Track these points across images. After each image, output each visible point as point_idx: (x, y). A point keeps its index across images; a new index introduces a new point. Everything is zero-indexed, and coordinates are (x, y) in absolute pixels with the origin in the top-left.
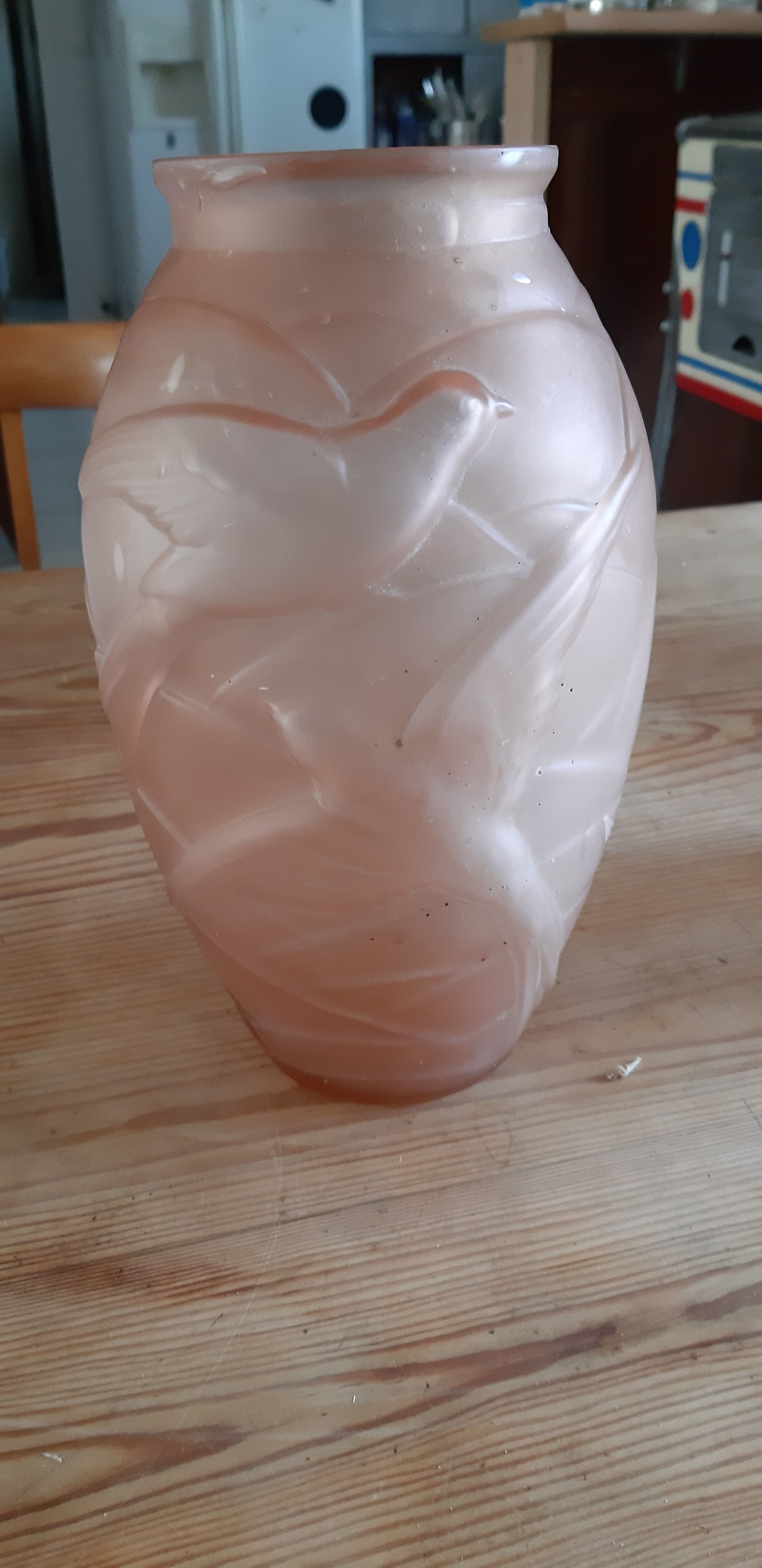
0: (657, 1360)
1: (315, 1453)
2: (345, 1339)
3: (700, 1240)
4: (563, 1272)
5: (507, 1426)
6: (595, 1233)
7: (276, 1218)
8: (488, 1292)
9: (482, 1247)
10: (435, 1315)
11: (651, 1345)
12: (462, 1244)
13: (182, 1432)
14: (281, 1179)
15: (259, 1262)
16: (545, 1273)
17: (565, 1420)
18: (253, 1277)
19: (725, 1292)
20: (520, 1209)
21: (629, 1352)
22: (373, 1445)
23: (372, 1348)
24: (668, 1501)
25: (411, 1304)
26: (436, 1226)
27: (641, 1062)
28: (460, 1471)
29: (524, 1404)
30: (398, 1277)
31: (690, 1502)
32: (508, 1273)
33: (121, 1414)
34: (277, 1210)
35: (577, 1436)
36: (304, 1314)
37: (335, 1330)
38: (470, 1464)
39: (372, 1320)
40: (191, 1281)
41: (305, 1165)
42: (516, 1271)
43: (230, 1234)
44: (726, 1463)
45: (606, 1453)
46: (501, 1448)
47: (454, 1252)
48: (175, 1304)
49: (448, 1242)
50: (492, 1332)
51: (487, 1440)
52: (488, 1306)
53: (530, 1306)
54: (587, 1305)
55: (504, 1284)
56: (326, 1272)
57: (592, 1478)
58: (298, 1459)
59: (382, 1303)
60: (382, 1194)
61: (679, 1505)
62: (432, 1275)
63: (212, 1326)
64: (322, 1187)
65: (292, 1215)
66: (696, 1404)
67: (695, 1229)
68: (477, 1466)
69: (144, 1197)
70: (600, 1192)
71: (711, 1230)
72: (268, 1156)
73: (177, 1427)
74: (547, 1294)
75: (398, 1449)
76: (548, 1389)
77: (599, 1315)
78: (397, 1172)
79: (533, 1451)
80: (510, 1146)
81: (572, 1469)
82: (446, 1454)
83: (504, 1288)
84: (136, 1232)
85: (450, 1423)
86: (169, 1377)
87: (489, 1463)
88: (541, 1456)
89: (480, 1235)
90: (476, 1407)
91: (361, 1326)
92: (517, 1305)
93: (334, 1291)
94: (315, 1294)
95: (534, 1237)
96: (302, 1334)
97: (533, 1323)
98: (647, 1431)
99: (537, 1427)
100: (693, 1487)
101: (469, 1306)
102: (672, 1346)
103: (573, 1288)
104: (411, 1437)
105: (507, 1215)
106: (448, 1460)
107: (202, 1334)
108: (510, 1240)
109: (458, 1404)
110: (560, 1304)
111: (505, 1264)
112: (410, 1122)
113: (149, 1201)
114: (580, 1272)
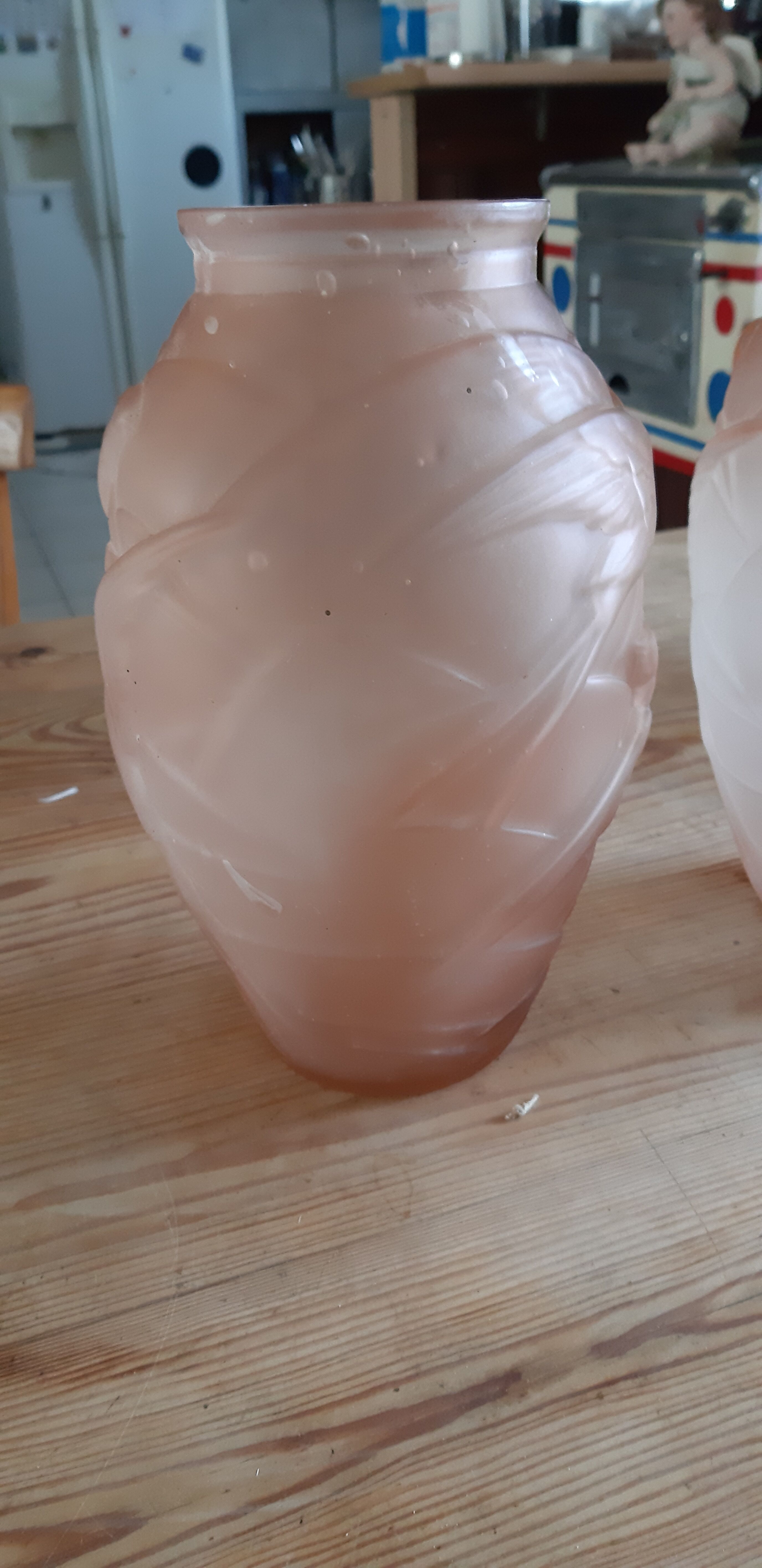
0: (562, 1404)
1: (218, 1532)
2: (248, 1411)
3: (603, 1276)
4: (468, 1321)
5: (415, 1486)
6: (498, 1278)
7: (173, 1291)
8: (392, 1349)
9: (385, 1302)
10: (337, 1378)
11: (557, 1388)
12: (365, 1301)
13: (80, 1522)
14: (177, 1250)
15: (156, 1339)
16: (449, 1323)
17: (473, 1474)
18: (151, 1354)
19: (629, 1327)
20: (423, 1260)
21: (535, 1397)
22: (278, 1519)
23: (275, 1417)
24: (579, 1547)
25: (314, 1368)
26: (337, 1285)
27: (538, 1100)
28: (368, 1537)
29: (431, 1462)
30: (300, 1341)
31: (602, 1546)
32: (412, 1327)
33: (15, 1509)
34: (174, 1282)
35: (485, 1489)
36: (204, 1389)
37: (237, 1402)
38: (378, 1528)
39: (273, 1389)
40: (86, 1364)
41: (202, 1234)
42: (420, 1324)
43: (124, 1312)
44: (635, 1503)
45: (515, 1504)
46: (408, 1509)
47: (356, 1311)
48: (69, 1390)
49: (350, 1300)
50: (397, 1390)
51: (394, 1503)
52: (392, 1364)
53: (433, 1361)
54: (492, 1353)
55: (408, 1339)
56: (226, 1343)
57: (502, 1531)
58: (202, 1539)
59: (284, 1370)
60: (282, 1258)
61: (591, 1550)
62: (335, 1336)
63: (109, 1409)
64: (219, 1255)
65: (189, 1287)
66: (603, 1445)
67: (597, 1265)
68: (385, 1530)
69: (34, 1281)
70: (502, 1236)
71: (614, 1265)
72: (162, 1228)
73: (76, 1517)
74: (451, 1345)
75: (304, 1520)
76: (454, 1444)
77: (505, 1362)
78: (296, 1233)
79: (443, 1508)
80: (410, 1196)
81: (482, 1524)
82: (352, 1521)
83: (408, 1344)
84: (27, 1318)
85: (357, 1488)
86: (66, 1466)
87: (398, 1525)
88: (450, 1512)
89: (383, 1290)
90: (383, 1469)
91: (263, 1396)
92: (421, 1360)
93: (233, 1362)
94: (216, 1367)
95: (437, 1287)
96: (202, 1410)
97: (438, 1377)
98: (556, 1477)
99: (445, 1484)
100: (604, 1530)
101: (373, 1365)
102: (579, 1388)
103: (477, 1337)
104: (316, 1507)
105: (409, 1267)
106: (355, 1527)
107: (99, 1418)
108: (412, 1294)
109: (364, 1468)
110: (465, 1355)
111: (408, 1318)
112: (308, 1181)
113: (39, 1284)
114: (484, 1319)
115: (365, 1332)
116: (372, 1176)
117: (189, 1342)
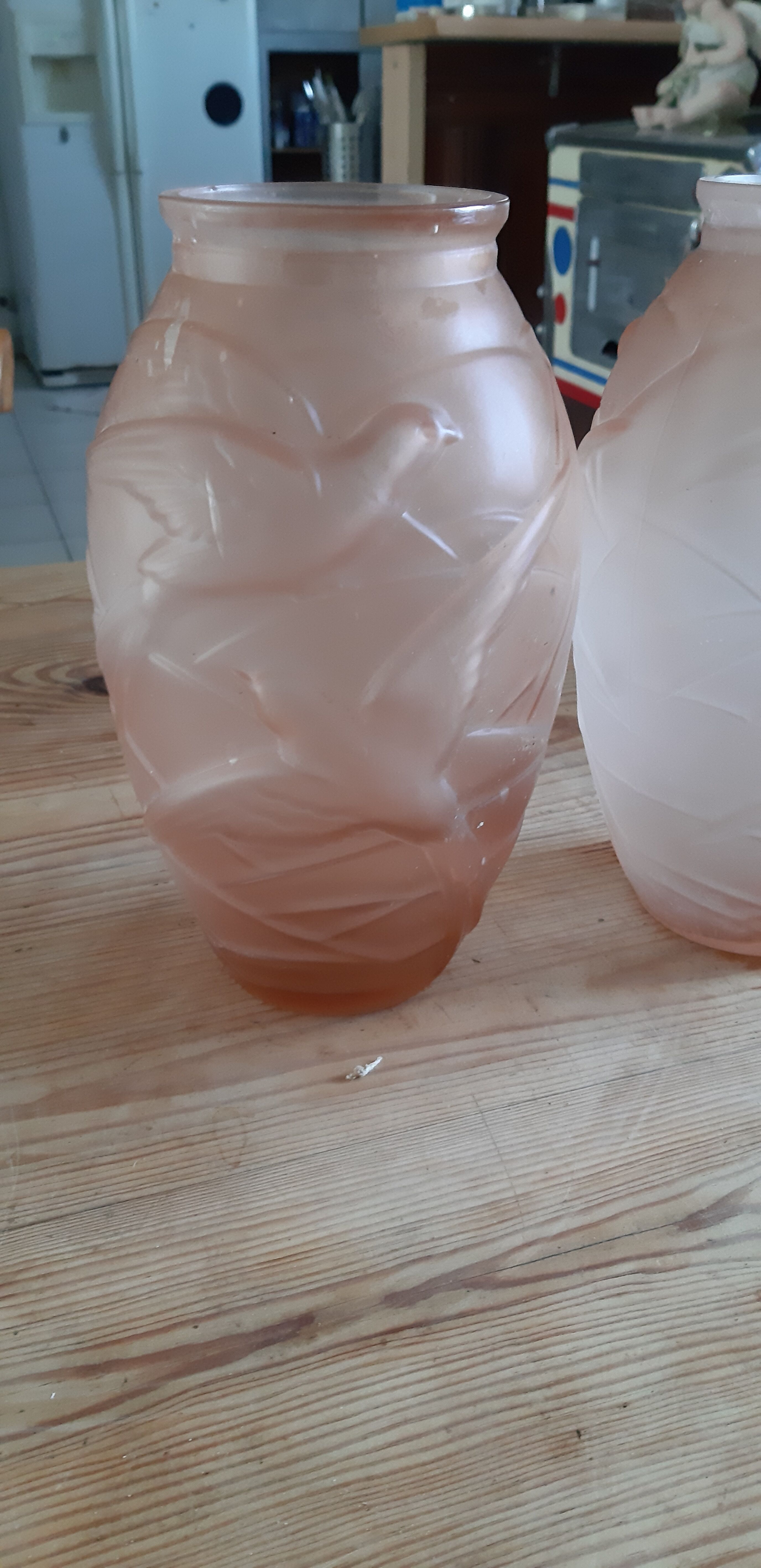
0: (349, 1347)
1: (8, 1448)
2: (54, 1339)
3: (409, 1231)
4: (273, 1267)
5: (195, 1416)
6: (311, 1228)
7: (4, 1225)
8: (199, 1288)
9: (200, 1245)
10: (143, 1313)
11: (345, 1333)
12: (182, 1243)
14: (14, 1187)
16: (255, 1268)
17: (252, 1408)
19: (424, 1279)
20: (243, 1208)
21: (324, 1340)
22: (63, 1439)
23: (78, 1346)
24: (335, 1480)
25: (124, 1303)
26: (158, 1228)
27: (381, 1062)
28: (144, 1460)
29: (215, 1394)
30: (114, 1278)
31: (359, 1481)
32: (221, 1270)
34: (6, 1218)
35: (260, 1422)
36: (15, 1317)
37: (45, 1331)
38: (154, 1452)
39: (82, 1320)
41: (40, 1173)
42: (228, 1268)
45: (284, 1438)
46: (186, 1437)
47: (172, 1252)
49: (167, 1242)
50: (196, 1327)
51: (173, 1430)
52: (195, 1303)
53: (235, 1301)
54: (291, 1297)
55: (214, 1281)
56: (44, 1276)
57: (268, 1462)
59: (95, 1303)
60: (111, 1199)
61: (346, 1485)
62: (148, 1275)
64: (53, 1195)
65: (20, 1222)
66: (378, 1387)
67: (406, 1221)
68: (161, 1455)
70: (321, 1189)
71: (422, 1221)
72: (5, 1166)
74: (254, 1288)
75: (88, 1441)
76: (240, 1379)
77: (302, 1306)
78: (129, 1177)
79: (217, 1438)
80: (243, 1147)
81: (251, 1454)
82: (132, 1445)
83: (214, 1285)
85: (142, 1415)
87: (174, 1451)
88: (223, 1442)
89: (200, 1235)
90: (169, 1398)
91: (69, 1326)
92: (224, 1300)
93: (49, 1293)
94: (32, 1297)
95: (251, 1234)
96: (12, 1336)
97: (236, 1317)
98: (327, 1414)
99: (224, 1416)
100: (362, 1467)
101: (181, 1303)
102: (365, 1333)
103: (279, 1282)
104: (100, 1430)
105: (230, 1214)
106: (134, 1450)
108: (227, 1238)
109: (152, 1397)
110: (266, 1297)
111: (219, 1261)
112: (150, 1129)
114: (289, 1266)
115: (176, 1272)
116: (211, 1127)
117: (10, 1273)
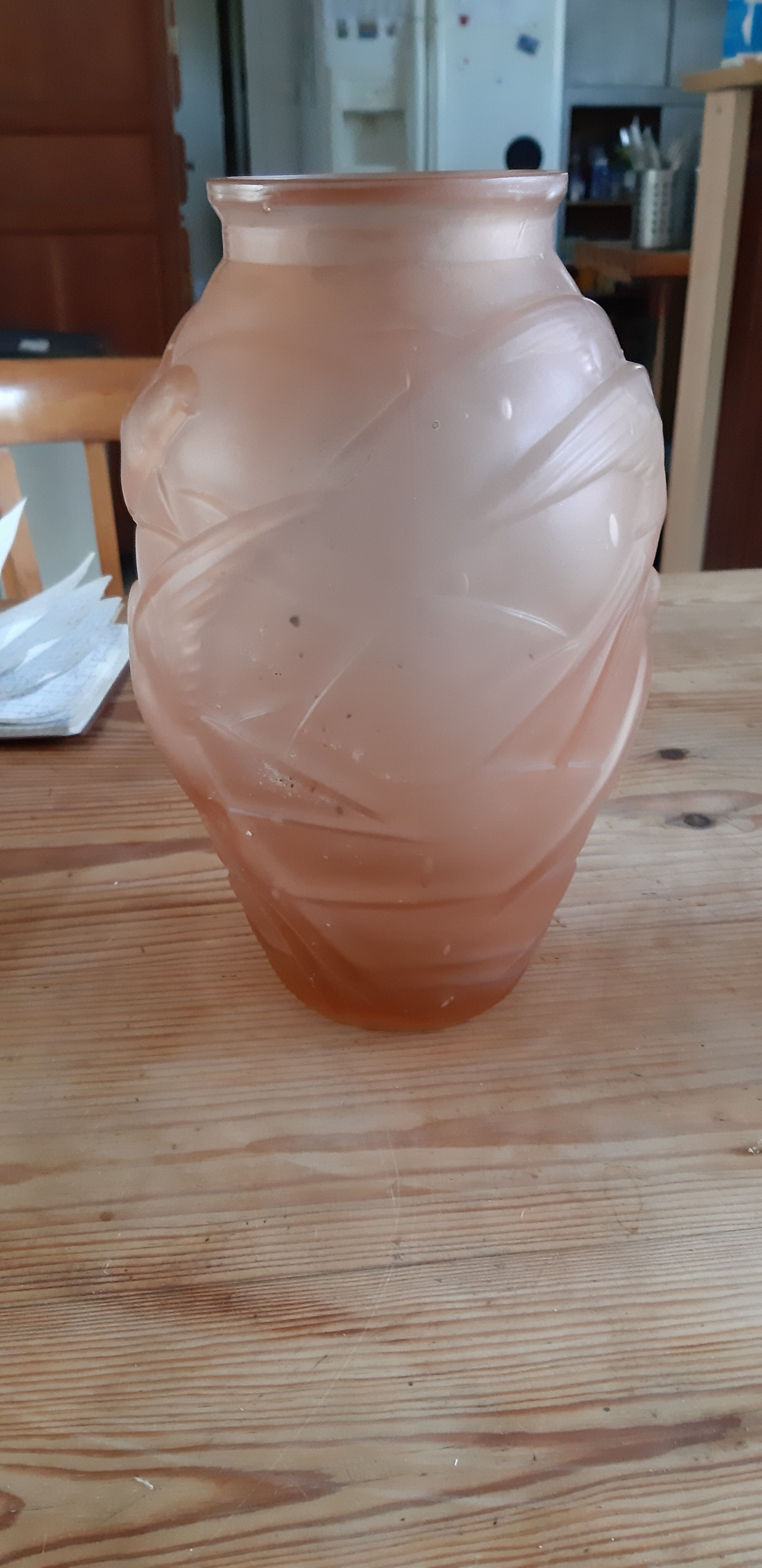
1: (412, 1514)
2: (452, 1397)
4: (689, 1354)
5: (617, 1513)
6: (724, 1316)
7: (389, 1261)
8: (605, 1366)
9: (602, 1316)
10: (547, 1384)
12: (582, 1310)
13: (277, 1473)
14: (397, 1221)
15: (368, 1305)
16: (668, 1352)
18: (361, 1319)
20: (647, 1281)
21: (754, 1448)
22: (472, 1514)
23: (478, 1410)
25: (524, 1369)
26: (555, 1289)
28: (562, 1554)
29: (636, 1491)
30: (511, 1338)
32: (628, 1348)
33: (216, 1447)
34: (391, 1252)
35: (690, 1532)
36: (411, 1365)
37: (442, 1386)
38: (572, 1547)
39: (480, 1381)
40: (299, 1316)
41: (423, 1209)
42: (637, 1347)
43: (341, 1272)
46: (607, 1535)
47: (572, 1319)
48: (279, 1339)
49: (566, 1307)
50: (607, 1410)
51: (592, 1524)
52: (604, 1381)
53: (650, 1387)
54: (712, 1392)
55: (623, 1359)
56: (438, 1324)
58: (393, 1518)
59: (493, 1364)
60: (500, 1249)
62: (548, 1340)
63: (316, 1366)
64: (439, 1234)
65: (405, 1259)
68: (580, 1551)
69: (258, 1223)
70: (733, 1272)
72: (386, 1196)
73: (271, 1468)
74: (668, 1375)
75: (499, 1521)
76: (663, 1478)
77: (724, 1405)
78: (518, 1227)
79: (642, 1542)
80: (639, 1212)
82: (548, 1534)
83: (623, 1364)
84: (248, 1259)
85: (556, 1501)
86: (267, 1414)
87: (595, 1549)
88: (649, 1548)
89: (602, 1304)
90: (583, 1488)
91: (468, 1385)
92: (636, 1383)
93: (444, 1344)
94: (424, 1346)
95: (658, 1312)
96: (407, 1386)
97: (652, 1405)
99: (648, 1518)
101: (584, 1379)
103: (697, 1373)
104: (513, 1511)
105: (632, 1285)
106: (550, 1540)
107: (305, 1373)
108: (633, 1313)
109: (565, 1482)
110: (684, 1388)
111: (625, 1337)
112: (535, 1177)
113: (263, 1228)
114: (706, 1356)
115: (578, 1343)
116: (602, 1184)
117: (401, 1315)
